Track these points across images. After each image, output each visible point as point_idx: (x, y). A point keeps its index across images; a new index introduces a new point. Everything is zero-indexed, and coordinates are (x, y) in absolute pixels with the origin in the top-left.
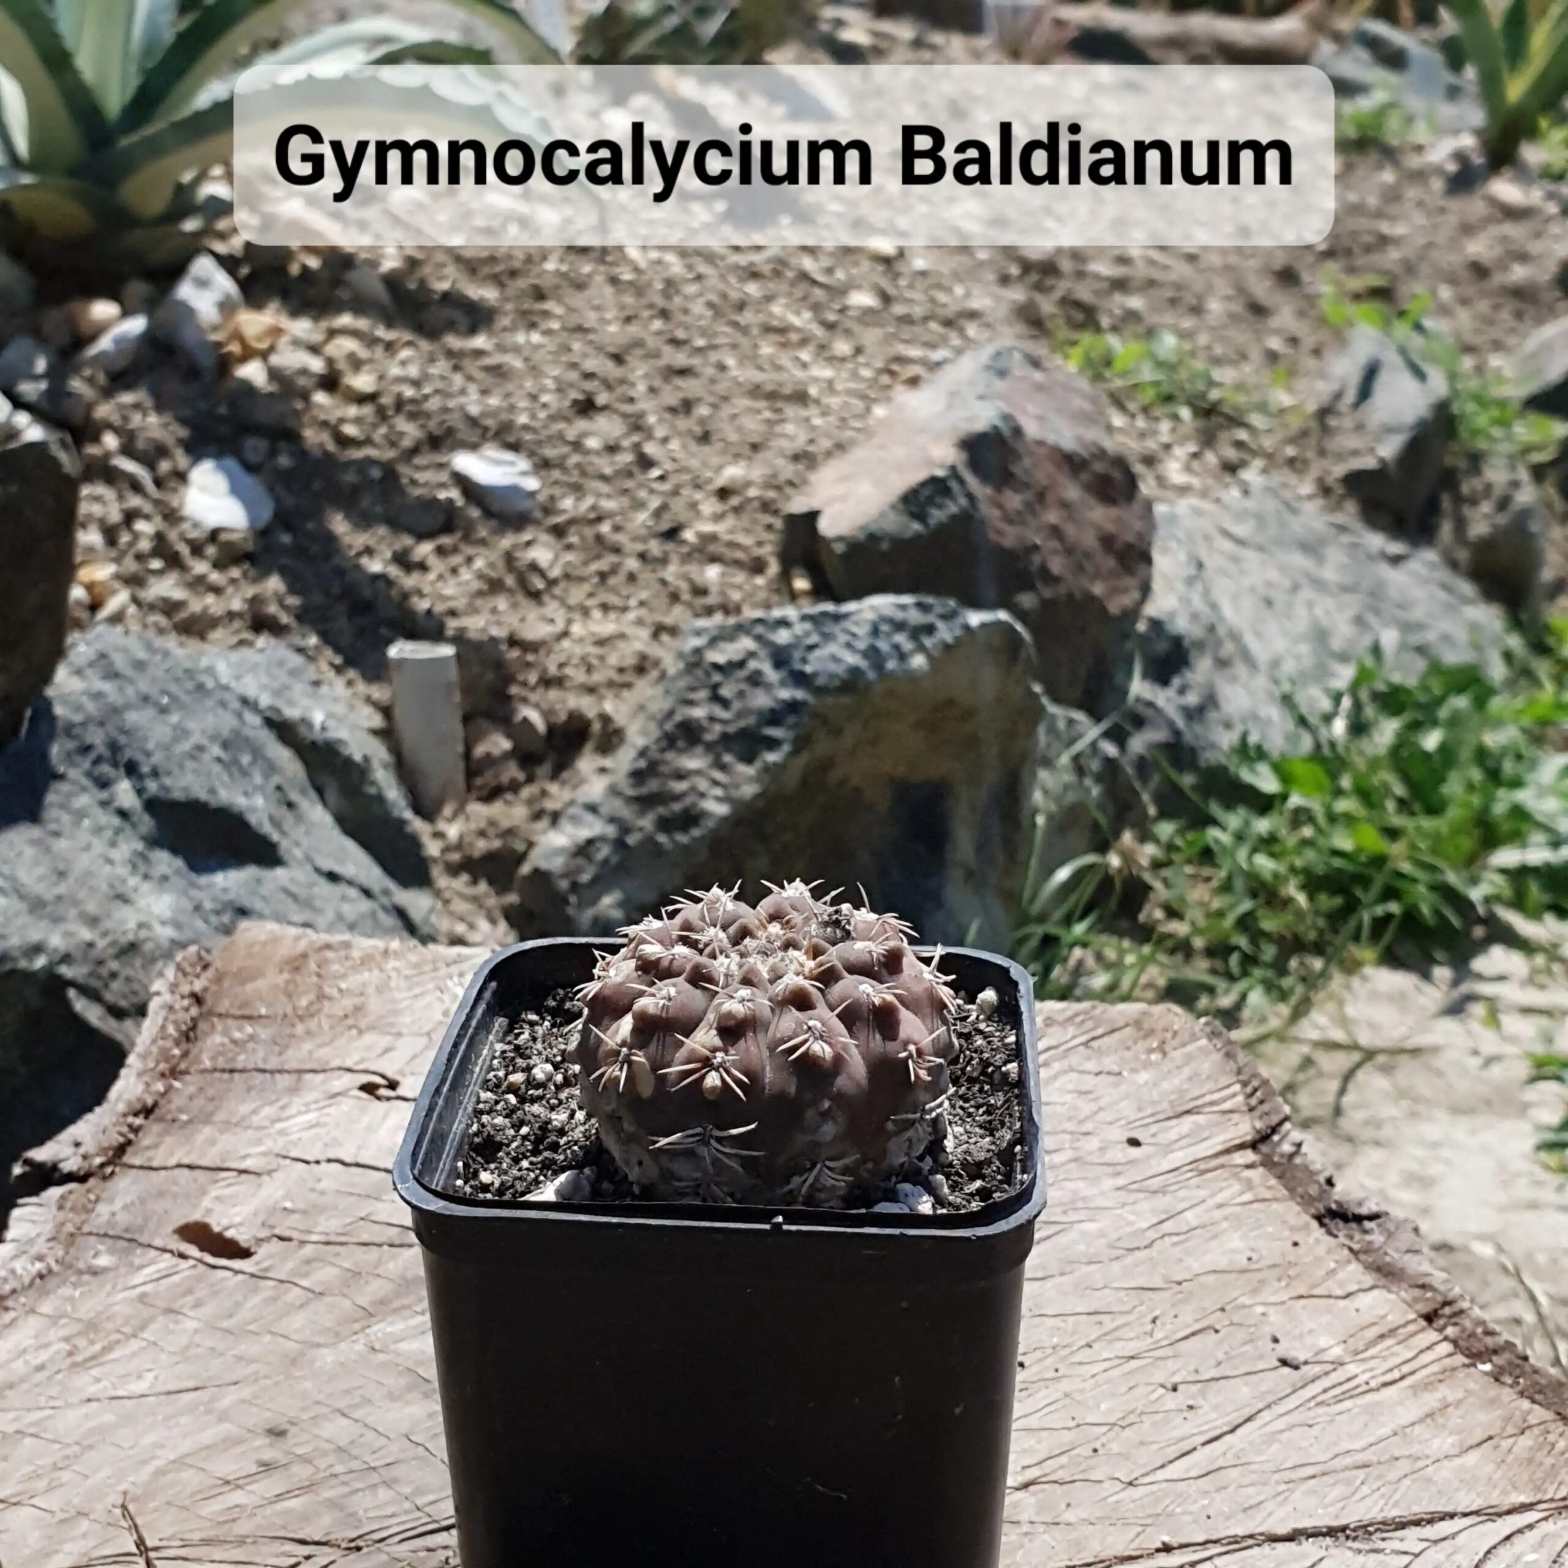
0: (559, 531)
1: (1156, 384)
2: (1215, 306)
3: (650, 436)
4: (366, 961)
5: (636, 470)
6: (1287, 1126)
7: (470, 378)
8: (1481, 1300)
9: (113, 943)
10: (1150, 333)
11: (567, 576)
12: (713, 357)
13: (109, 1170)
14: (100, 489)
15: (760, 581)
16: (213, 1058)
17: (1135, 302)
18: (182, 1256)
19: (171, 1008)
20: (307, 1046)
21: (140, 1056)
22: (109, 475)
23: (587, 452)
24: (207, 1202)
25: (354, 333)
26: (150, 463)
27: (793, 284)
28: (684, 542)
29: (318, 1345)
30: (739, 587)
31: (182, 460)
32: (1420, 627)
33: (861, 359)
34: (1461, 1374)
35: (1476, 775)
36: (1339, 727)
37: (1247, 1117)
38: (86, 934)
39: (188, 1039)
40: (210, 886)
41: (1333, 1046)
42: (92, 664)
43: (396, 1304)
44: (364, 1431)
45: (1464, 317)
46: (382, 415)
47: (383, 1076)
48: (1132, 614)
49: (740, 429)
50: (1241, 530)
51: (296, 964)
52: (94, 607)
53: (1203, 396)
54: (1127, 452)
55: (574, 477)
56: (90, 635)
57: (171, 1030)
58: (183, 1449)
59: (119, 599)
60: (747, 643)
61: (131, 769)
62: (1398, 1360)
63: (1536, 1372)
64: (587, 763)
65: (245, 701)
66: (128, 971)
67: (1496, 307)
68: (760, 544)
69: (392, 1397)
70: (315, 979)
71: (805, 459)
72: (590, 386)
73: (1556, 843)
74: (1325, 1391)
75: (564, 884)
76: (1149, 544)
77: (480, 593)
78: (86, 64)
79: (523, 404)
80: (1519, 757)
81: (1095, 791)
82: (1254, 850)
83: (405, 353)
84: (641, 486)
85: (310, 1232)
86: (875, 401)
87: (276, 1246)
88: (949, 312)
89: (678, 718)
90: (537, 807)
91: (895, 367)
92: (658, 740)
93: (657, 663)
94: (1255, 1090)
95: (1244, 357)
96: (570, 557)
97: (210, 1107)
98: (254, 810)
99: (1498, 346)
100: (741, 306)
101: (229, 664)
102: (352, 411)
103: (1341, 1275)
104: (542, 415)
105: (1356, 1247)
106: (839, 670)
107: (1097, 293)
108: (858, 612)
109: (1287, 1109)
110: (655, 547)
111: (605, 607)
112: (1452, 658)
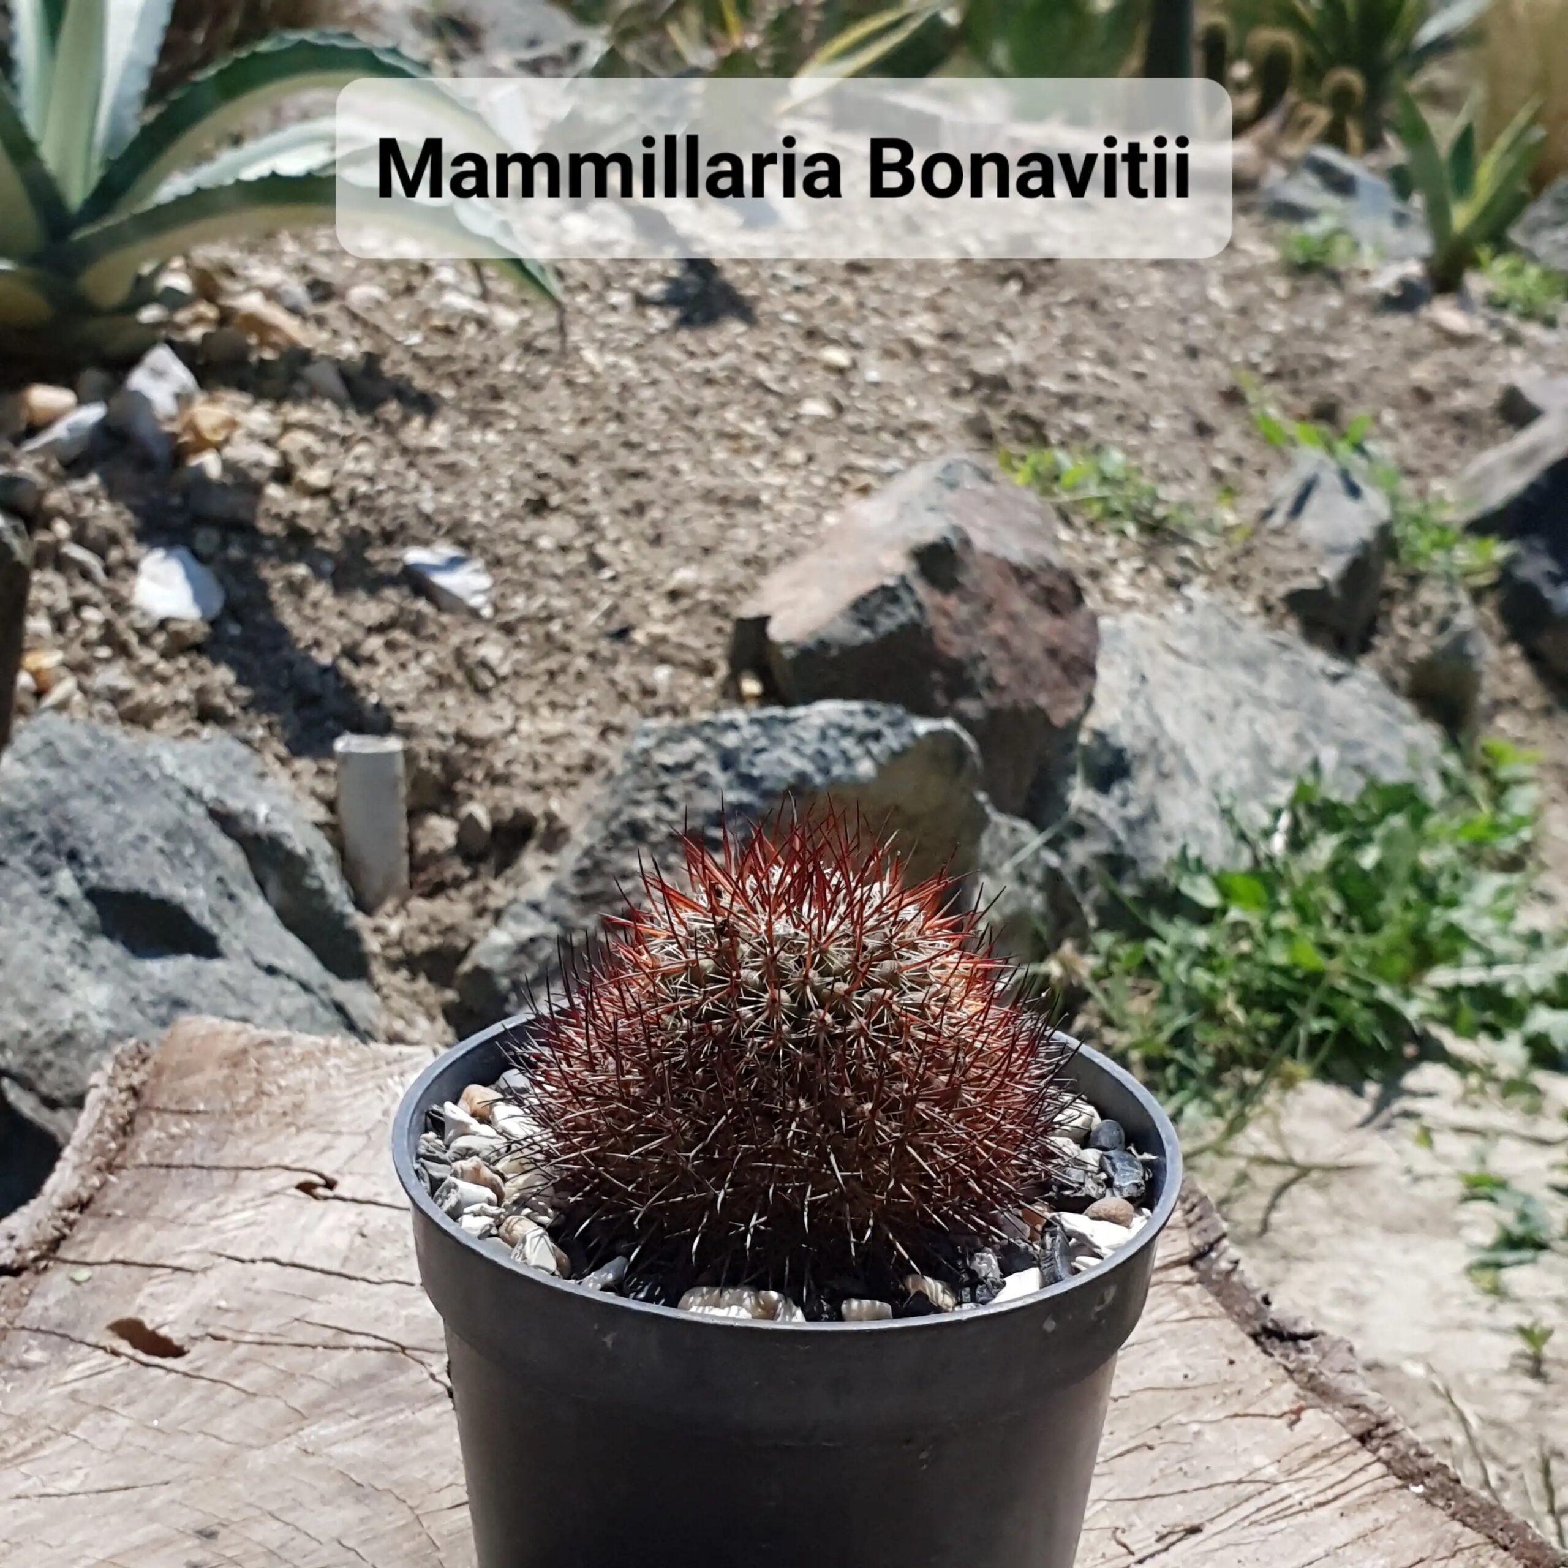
0: (508, 629)
1: (1103, 499)
2: (1160, 424)
3: (602, 538)
4: (307, 1058)
5: (589, 571)
6: (1225, 1242)
7: (423, 475)
8: (1413, 1420)
9: (48, 1034)
10: (1098, 449)
11: (516, 674)
12: (667, 461)
13: (42, 1264)
14: (48, 575)
15: (709, 683)
16: (148, 1154)
17: (1084, 419)
18: (115, 1353)
19: (108, 1102)
20: (245, 1144)
21: (75, 1149)
22: (62, 564)
23: (540, 552)
24: (140, 1300)
25: (310, 428)
26: (101, 552)
27: (747, 391)
28: (633, 643)
29: (251, 1447)
30: (688, 689)
31: (133, 549)
32: (1358, 745)
33: (813, 467)
34: (1393, 1495)
35: (1412, 894)
36: (1278, 843)
37: (1185, 1234)
38: (23, 1024)
39: (125, 1133)
40: (149, 976)
41: (1268, 1161)
42: (36, 752)
43: (331, 1406)
44: (295, 1534)
45: (1406, 439)
46: (335, 509)
47: (321, 1176)
48: (1075, 725)
49: (692, 533)
50: (1184, 645)
51: (236, 1059)
52: (40, 694)
53: (1149, 513)
54: (1072, 566)
55: (527, 576)
56: (36, 722)
57: (108, 1123)
58: (110, 1550)
59: (65, 688)
60: (694, 745)
61: (73, 857)
62: (1331, 1481)
63: (1467, 1494)
64: (530, 860)
65: (189, 792)
66: (66, 1063)
67: (1439, 432)
68: (709, 647)
69: (324, 1501)
70: (254, 1075)
71: (757, 564)
72: (543, 486)
73: (1490, 963)
74: (1259, 1510)
75: (504, 983)
76: (1094, 657)
77: (429, 689)
78: (49, 154)
79: (477, 502)
80: (1456, 877)
81: (1038, 902)
82: (1194, 964)
83: (360, 449)
84: (592, 586)
85: (242, 1332)
86: (826, 508)
87: (209, 1345)
88: (900, 424)
89: (624, 818)
90: (480, 904)
91: (846, 476)
92: (604, 839)
93: (604, 763)
94: (1194, 1206)
95: (1189, 475)
96: (519, 655)
97: (146, 1202)
98: (194, 901)
99: (1440, 470)
100: (695, 412)
101: (175, 755)
102: (306, 505)
103: (1276, 1394)
104: (496, 514)
105: (1291, 1366)
106: (787, 774)
107: (1046, 408)
108: (807, 716)
109: (1225, 1226)
110: (605, 647)
111: (553, 706)
112: (1390, 777)
